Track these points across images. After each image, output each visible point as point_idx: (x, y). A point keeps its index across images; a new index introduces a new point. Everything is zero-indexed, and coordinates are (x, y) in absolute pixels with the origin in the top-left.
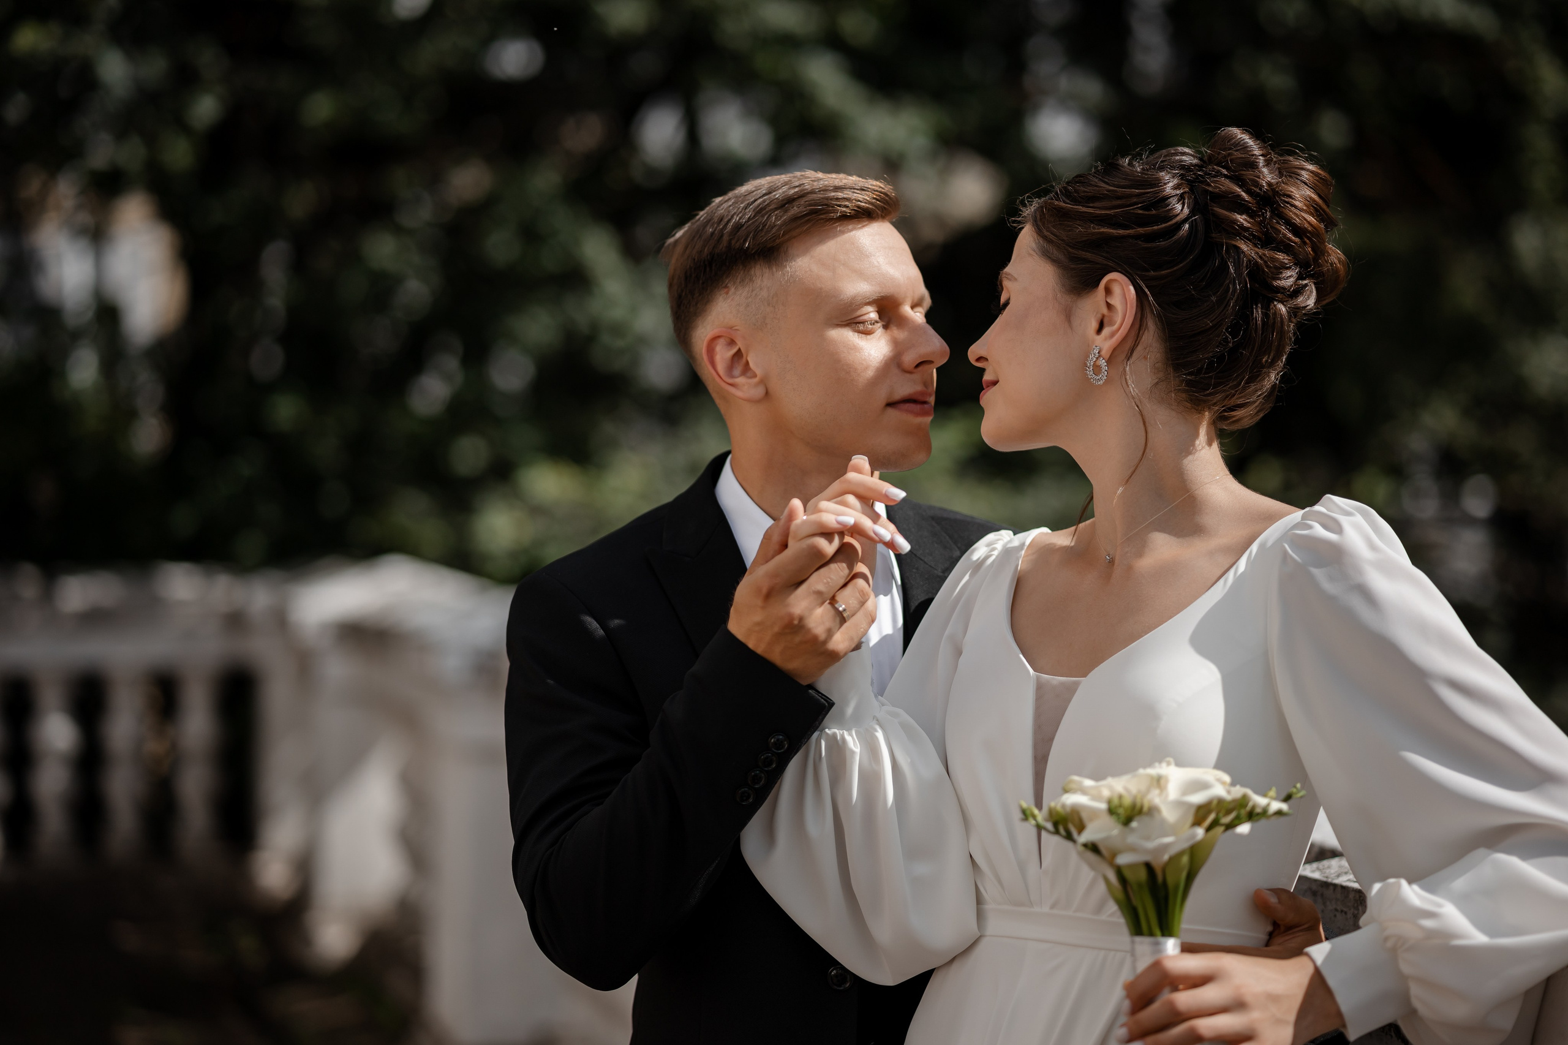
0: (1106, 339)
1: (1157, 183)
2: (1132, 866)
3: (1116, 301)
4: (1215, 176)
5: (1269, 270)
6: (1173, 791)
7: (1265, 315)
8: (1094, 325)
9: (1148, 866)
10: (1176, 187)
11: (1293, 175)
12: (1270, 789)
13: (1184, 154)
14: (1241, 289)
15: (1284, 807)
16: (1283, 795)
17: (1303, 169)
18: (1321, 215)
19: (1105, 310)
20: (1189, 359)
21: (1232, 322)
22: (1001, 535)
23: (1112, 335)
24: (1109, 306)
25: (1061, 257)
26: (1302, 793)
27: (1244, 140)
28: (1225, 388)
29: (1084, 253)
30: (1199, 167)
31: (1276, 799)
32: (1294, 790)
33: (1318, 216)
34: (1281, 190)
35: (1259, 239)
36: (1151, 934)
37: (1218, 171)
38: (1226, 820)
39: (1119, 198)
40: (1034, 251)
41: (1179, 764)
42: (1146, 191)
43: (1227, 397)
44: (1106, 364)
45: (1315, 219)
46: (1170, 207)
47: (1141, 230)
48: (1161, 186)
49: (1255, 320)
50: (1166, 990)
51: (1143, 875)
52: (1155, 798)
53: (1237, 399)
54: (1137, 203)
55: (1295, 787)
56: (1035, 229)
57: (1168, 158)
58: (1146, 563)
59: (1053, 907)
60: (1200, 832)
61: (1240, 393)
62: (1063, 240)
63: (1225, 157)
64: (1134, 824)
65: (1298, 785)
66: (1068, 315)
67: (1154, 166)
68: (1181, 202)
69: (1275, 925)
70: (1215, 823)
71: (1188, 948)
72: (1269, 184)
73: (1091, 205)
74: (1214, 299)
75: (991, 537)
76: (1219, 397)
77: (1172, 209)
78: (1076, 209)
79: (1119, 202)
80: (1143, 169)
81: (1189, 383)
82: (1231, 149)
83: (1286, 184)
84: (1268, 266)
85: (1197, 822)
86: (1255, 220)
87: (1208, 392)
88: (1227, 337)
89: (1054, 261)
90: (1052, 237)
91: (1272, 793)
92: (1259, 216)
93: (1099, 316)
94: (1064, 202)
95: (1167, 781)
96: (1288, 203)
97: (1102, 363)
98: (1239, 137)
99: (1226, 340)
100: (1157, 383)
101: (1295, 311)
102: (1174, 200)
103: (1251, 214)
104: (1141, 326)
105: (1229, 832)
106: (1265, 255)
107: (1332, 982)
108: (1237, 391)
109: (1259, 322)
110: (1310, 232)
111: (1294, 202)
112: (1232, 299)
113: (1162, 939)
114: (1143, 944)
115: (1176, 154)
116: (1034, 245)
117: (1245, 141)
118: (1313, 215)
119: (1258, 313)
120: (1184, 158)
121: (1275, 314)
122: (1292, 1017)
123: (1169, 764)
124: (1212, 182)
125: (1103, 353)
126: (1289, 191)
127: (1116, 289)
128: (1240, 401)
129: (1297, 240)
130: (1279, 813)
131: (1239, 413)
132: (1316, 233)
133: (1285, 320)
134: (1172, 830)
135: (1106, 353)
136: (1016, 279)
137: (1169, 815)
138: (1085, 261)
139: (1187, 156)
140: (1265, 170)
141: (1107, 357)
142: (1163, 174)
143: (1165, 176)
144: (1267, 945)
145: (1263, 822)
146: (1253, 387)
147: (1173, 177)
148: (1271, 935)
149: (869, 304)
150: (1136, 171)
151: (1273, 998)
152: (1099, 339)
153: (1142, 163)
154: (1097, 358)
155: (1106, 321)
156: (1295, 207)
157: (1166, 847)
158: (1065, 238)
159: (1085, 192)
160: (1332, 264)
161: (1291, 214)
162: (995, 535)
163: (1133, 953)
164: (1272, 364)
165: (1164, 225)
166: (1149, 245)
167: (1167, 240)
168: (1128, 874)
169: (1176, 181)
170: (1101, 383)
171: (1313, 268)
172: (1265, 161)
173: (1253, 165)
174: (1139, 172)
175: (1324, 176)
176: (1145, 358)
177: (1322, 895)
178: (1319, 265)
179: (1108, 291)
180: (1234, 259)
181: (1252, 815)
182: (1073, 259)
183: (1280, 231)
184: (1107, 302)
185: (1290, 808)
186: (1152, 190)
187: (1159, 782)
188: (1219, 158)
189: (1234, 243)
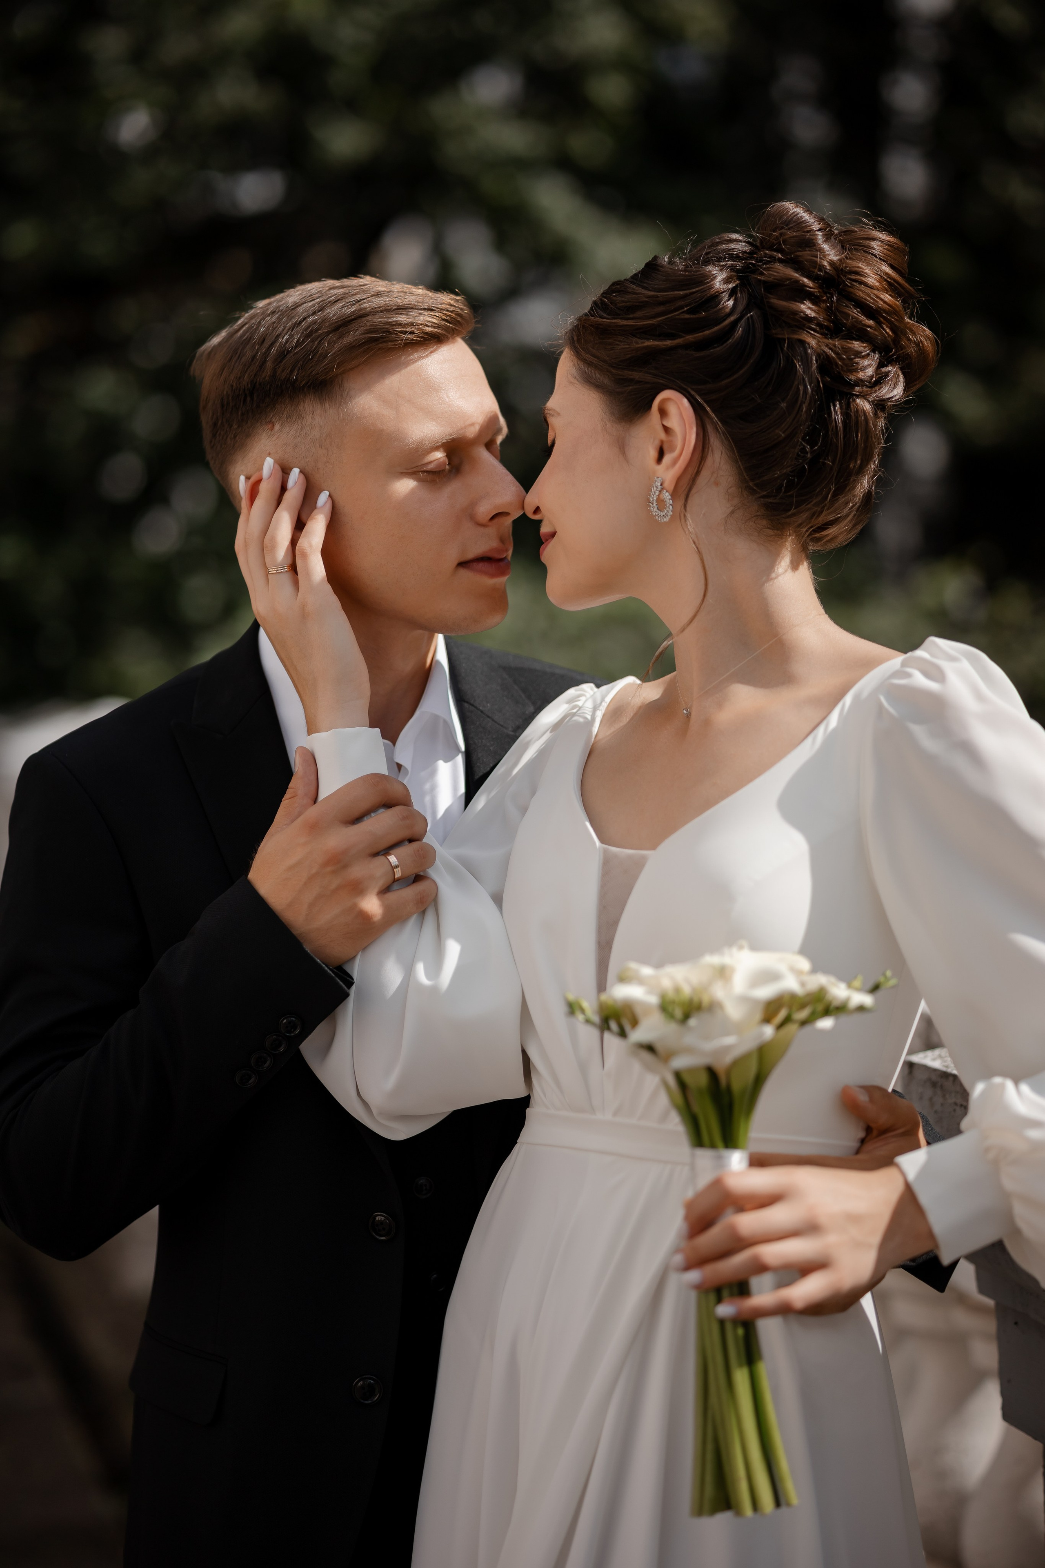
0: (668, 468)
1: (704, 280)
2: (692, 1070)
3: (673, 422)
4: (767, 263)
5: (842, 363)
6: (739, 984)
7: (846, 414)
8: (653, 453)
9: (711, 1072)
10: (727, 281)
11: (858, 247)
12: (855, 978)
13: (732, 241)
14: (812, 390)
15: (867, 1000)
16: (870, 984)
17: (874, 239)
18: (896, 288)
19: (662, 435)
20: (765, 478)
21: (808, 428)
22: (583, 690)
23: (675, 462)
24: (667, 430)
25: (606, 381)
26: (893, 982)
27: (797, 214)
28: (809, 506)
29: (630, 372)
30: (751, 253)
31: (859, 990)
32: (882, 979)
33: (893, 291)
34: (846, 267)
35: (827, 328)
36: (713, 1146)
37: (771, 257)
38: (803, 1014)
39: (661, 304)
40: (575, 378)
41: (755, 947)
42: (691, 291)
43: (813, 515)
44: (670, 497)
45: (890, 295)
46: (720, 306)
47: (690, 338)
48: (708, 283)
49: (834, 422)
50: (730, 1210)
51: (703, 1080)
52: (719, 992)
53: (825, 516)
54: (682, 307)
55: (884, 975)
56: (574, 352)
57: (713, 248)
58: (724, 717)
59: (615, 1114)
60: (768, 1031)
61: (828, 509)
62: (605, 361)
63: (777, 238)
64: (692, 1022)
65: (889, 973)
66: (622, 447)
67: (698, 260)
68: (733, 298)
69: (869, 1130)
70: (787, 1020)
71: (758, 1162)
72: (831, 263)
73: (631, 316)
74: (784, 405)
75: (571, 692)
76: (804, 516)
77: (723, 307)
78: (615, 323)
79: (661, 309)
80: (686, 266)
81: (767, 506)
82: (783, 228)
83: (850, 259)
84: (841, 359)
85: (767, 1019)
86: (820, 307)
87: (790, 513)
88: (804, 448)
89: (597, 386)
90: (594, 360)
91: (857, 983)
92: (824, 301)
93: (657, 443)
94: (601, 317)
95: (732, 970)
96: (855, 281)
97: (666, 496)
98: (791, 212)
99: (803, 450)
100: (732, 512)
101: (880, 405)
102: (725, 296)
103: (815, 300)
104: (704, 448)
105: (807, 1029)
106: (835, 345)
107: (924, 1199)
108: (824, 507)
109: (840, 424)
110: (885, 311)
111: (863, 279)
112: (804, 403)
113: (725, 1153)
114: (704, 1157)
115: (720, 243)
116: (574, 371)
117: (800, 215)
118: (887, 290)
119: (837, 413)
120: (733, 246)
121: (857, 411)
122: (876, 1239)
123: (741, 948)
124: (764, 269)
125: (666, 485)
126: (855, 267)
127: (672, 409)
128: (831, 518)
129: (871, 322)
130: (861, 1009)
131: (832, 531)
132: (893, 311)
133: (869, 418)
134: (737, 1028)
135: (669, 484)
136: (559, 414)
137: (734, 1011)
138: (631, 381)
139: (738, 243)
140: (826, 247)
141: (671, 488)
142: (710, 268)
143: (713, 270)
144: (858, 1152)
145: (844, 1019)
146: (842, 500)
147: (721, 270)
148: (863, 1141)
149: (436, 449)
150: (678, 270)
151: (854, 1219)
152: (660, 469)
153: (685, 259)
154: (660, 491)
155: (665, 447)
156: (866, 285)
157: (727, 1049)
158: (607, 359)
159: (623, 302)
160: (917, 344)
161: (861, 293)
162: (576, 691)
163: (693, 1167)
164: (861, 471)
165: (716, 328)
166: (702, 354)
167: (722, 344)
168: (688, 1079)
169: (724, 275)
170: (666, 519)
171: (896, 352)
172: (823, 236)
173: (809, 243)
174: (681, 271)
175: (895, 243)
176: (717, 484)
177: (942, 1086)
178: (902, 347)
179: (663, 413)
180: (801, 357)
181: (830, 1009)
182: (621, 381)
183: (849, 315)
184: (664, 426)
185: (876, 1001)
186: (697, 289)
187: (723, 973)
188: (771, 240)
189: (796, 337)
